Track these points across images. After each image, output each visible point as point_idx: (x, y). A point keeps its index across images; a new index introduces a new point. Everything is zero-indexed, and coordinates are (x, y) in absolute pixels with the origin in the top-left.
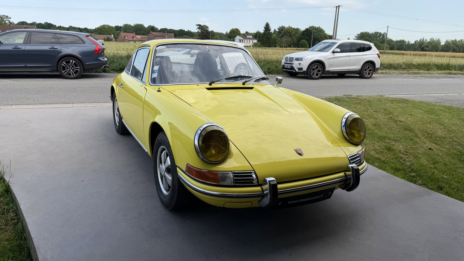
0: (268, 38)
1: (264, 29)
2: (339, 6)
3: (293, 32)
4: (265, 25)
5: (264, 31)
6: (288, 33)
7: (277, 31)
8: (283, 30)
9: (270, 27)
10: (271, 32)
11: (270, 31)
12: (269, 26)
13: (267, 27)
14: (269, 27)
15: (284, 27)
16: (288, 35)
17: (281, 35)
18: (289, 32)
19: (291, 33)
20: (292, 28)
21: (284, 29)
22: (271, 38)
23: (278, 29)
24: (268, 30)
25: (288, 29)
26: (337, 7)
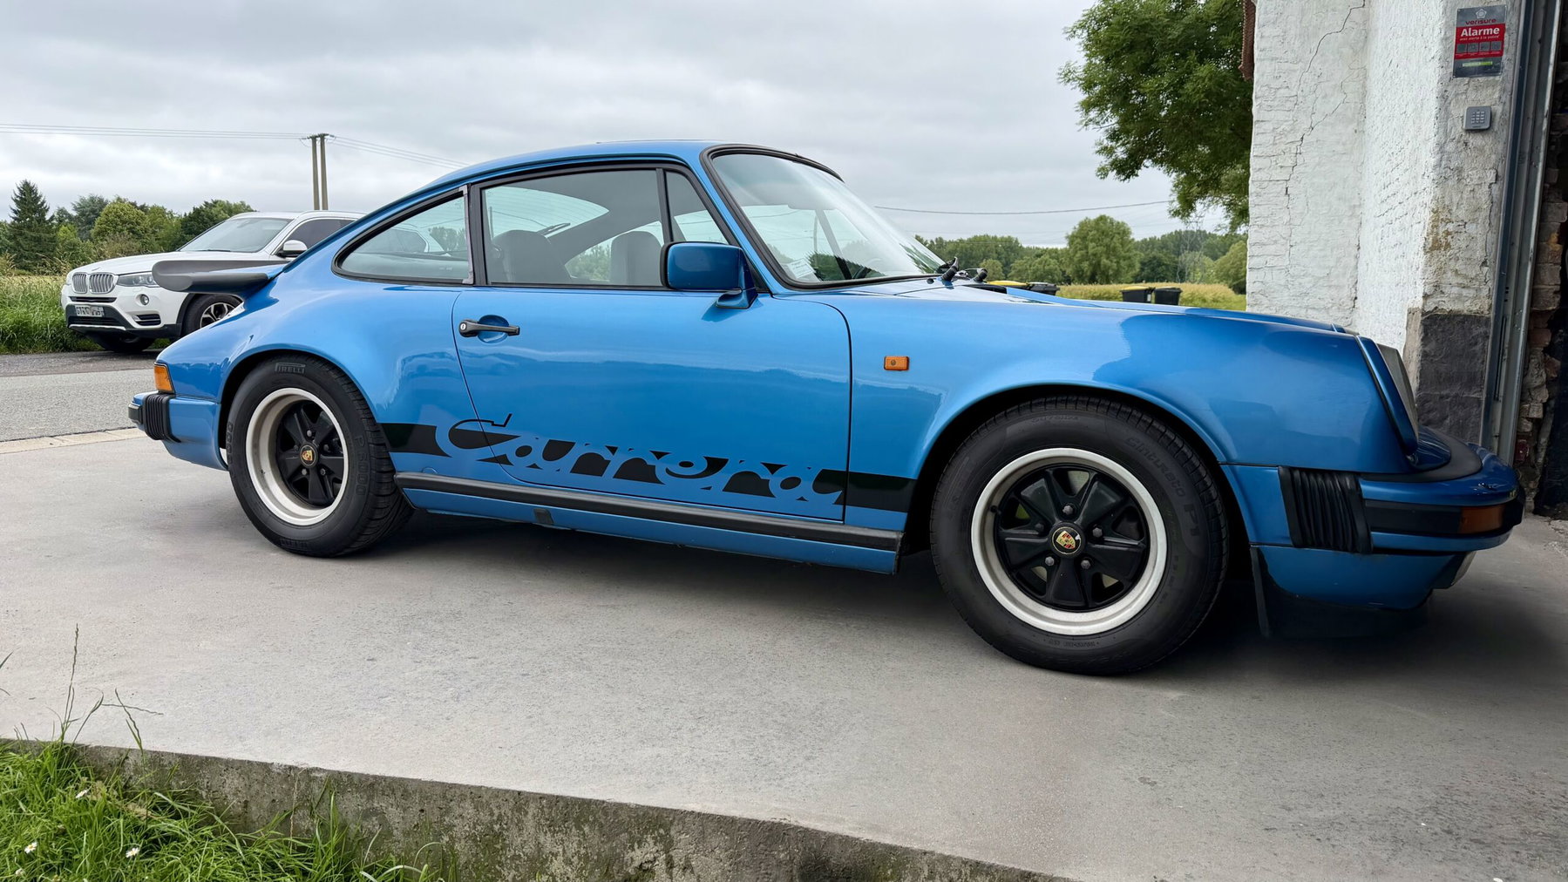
0: (38, 240)
1: (15, 206)
2: (322, 137)
3: (142, 218)
4: (18, 193)
5: (15, 212)
6: (124, 222)
7: (75, 214)
8: (102, 213)
9: (42, 199)
10: (47, 217)
11: (43, 215)
12: (36, 194)
13: (28, 199)
14: (38, 199)
15: (102, 203)
16: (126, 232)
17: (92, 231)
18: (126, 217)
19: (138, 224)
20: (134, 204)
21: (105, 210)
22: (53, 240)
23: (76, 209)
24: (35, 212)
25: (122, 210)
26: (314, 138)
